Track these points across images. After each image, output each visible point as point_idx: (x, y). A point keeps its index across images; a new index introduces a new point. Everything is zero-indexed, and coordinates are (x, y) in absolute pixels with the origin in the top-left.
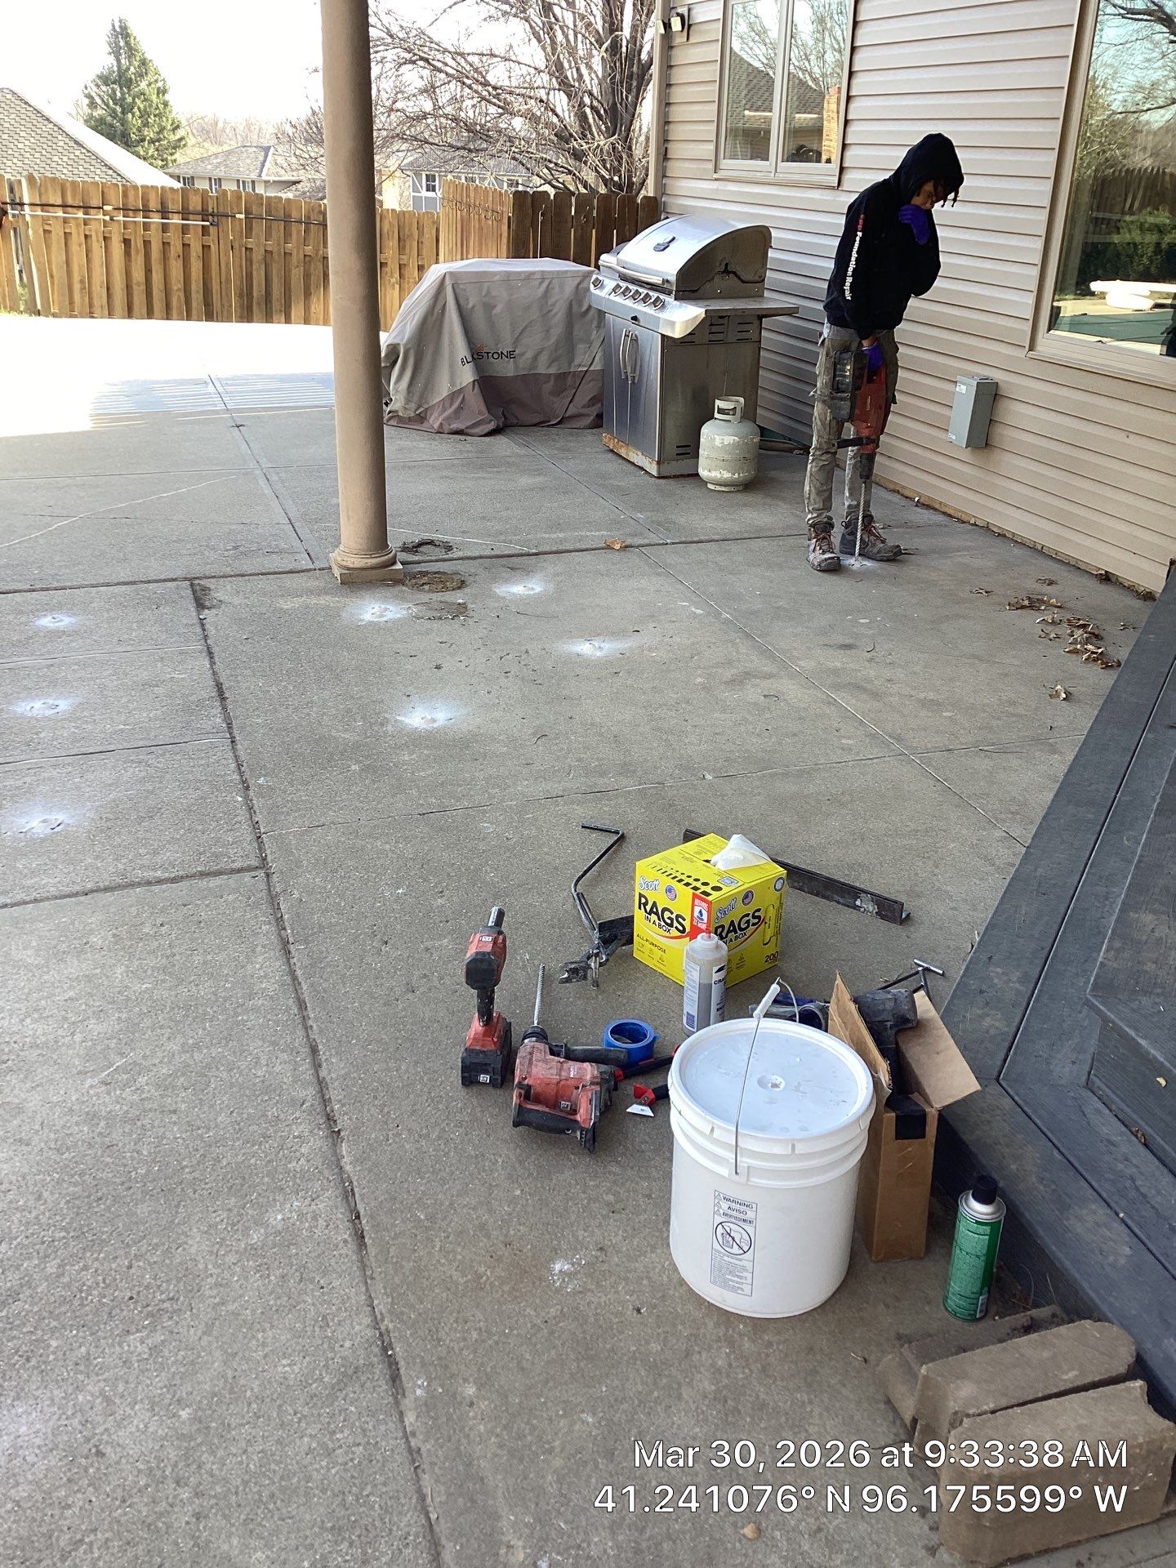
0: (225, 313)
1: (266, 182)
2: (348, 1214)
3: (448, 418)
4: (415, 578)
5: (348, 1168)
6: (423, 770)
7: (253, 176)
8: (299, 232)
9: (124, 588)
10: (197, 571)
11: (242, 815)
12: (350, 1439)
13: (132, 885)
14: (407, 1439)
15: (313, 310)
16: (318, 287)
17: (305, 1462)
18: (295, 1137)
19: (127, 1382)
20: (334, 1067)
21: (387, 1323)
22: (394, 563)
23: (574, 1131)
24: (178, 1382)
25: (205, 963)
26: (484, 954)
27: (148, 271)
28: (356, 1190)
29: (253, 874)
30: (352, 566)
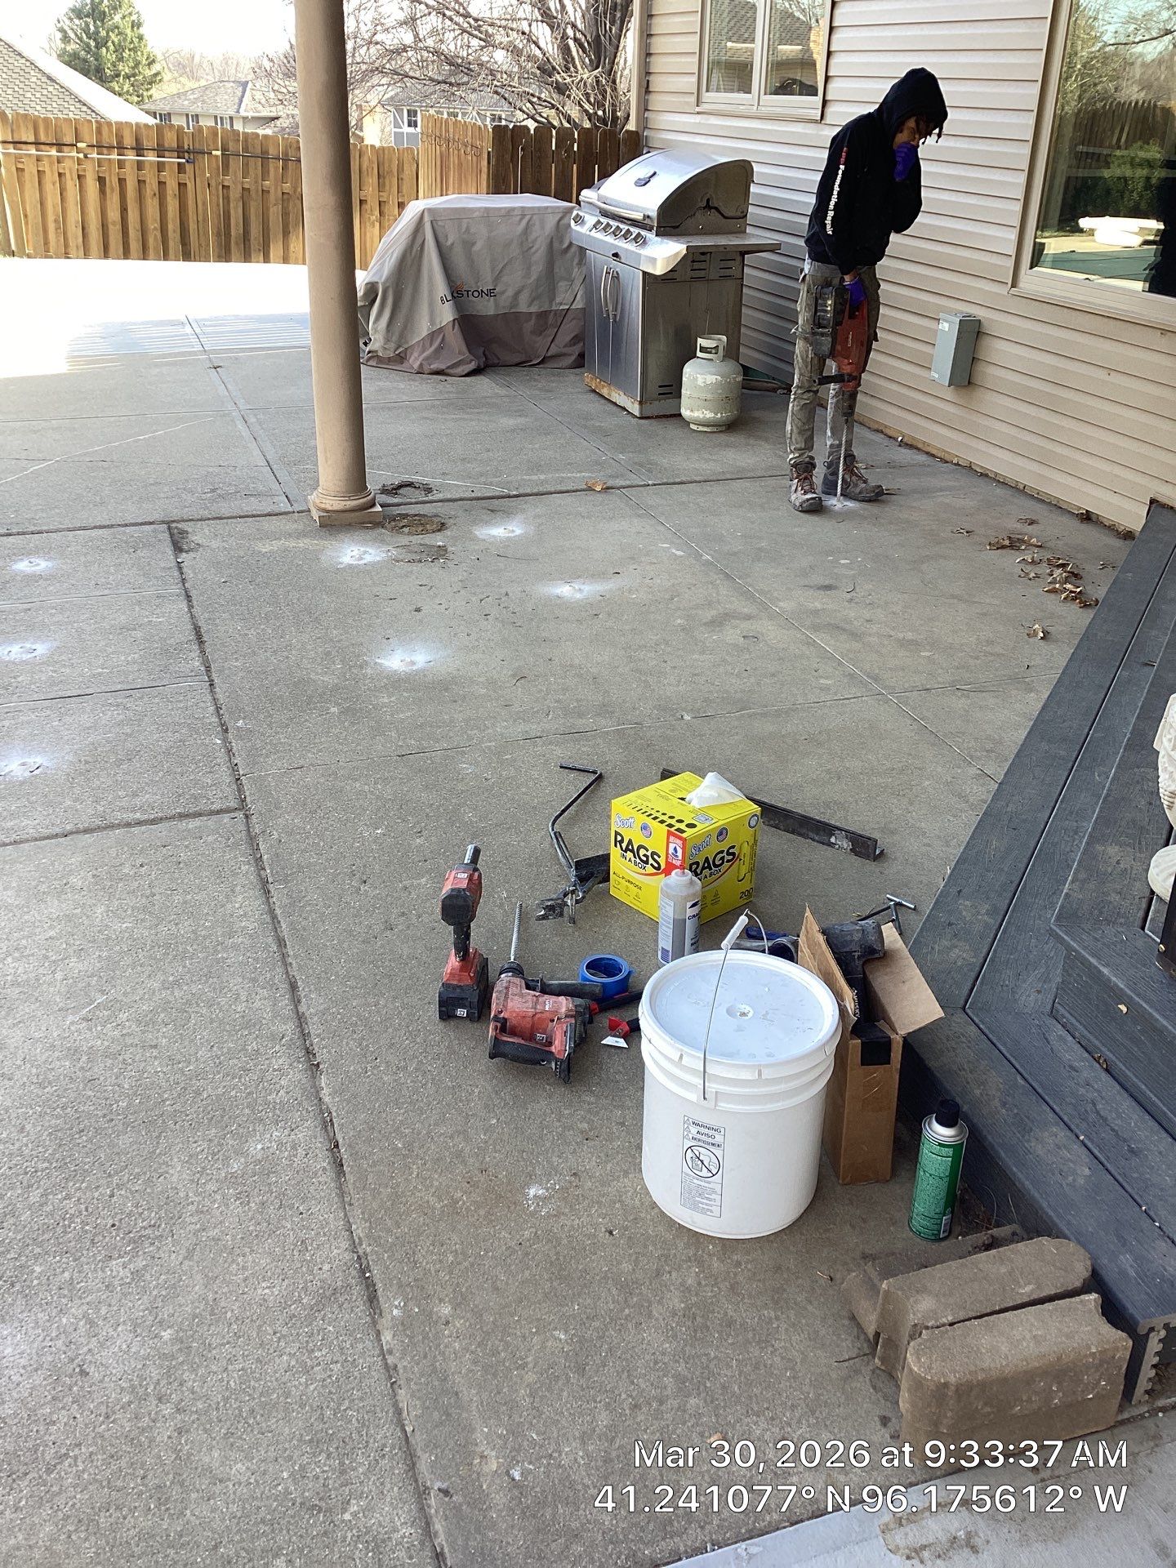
0: (203, 253)
1: (245, 119)
2: (327, 1143)
3: (427, 359)
4: (394, 520)
5: (327, 1099)
6: (402, 712)
7: (231, 112)
8: (277, 168)
9: (101, 531)
10: (176, 514)
11: (221, 756)
12: (329, 1358)
13: (112, 827)
14: (384, 1356)
15: (292, 248)
16: (297, 225)
17: (284, 1379)
18: (274, 1070)
19: (110, 1305)
20: (312, 1004)
21: (365, 1247)
22: (373, 505)
23: (549, 1062)
24: (160, 1305)
25: (185, 902)
26: (459, 890)
27: (124, 210)
28: (334, 1120)
29: (232, 815)
30: (330, 508)
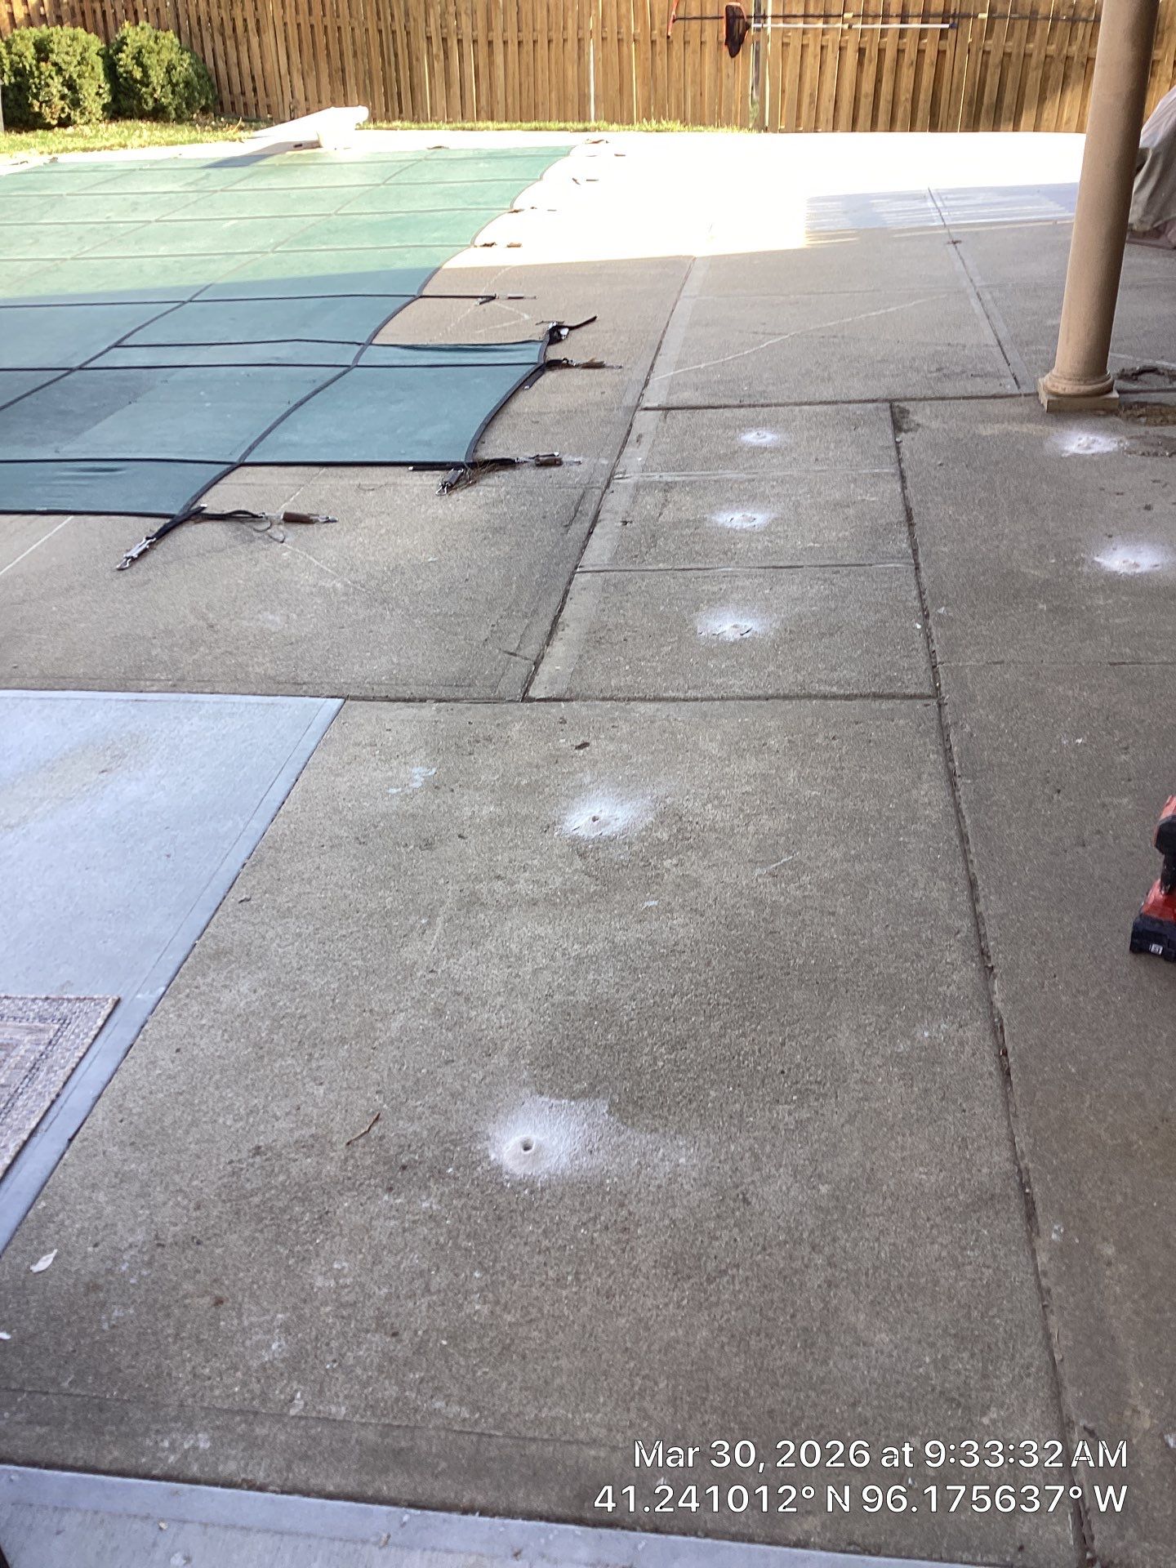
0: (950, 122)
2: (995, 1048)
4: (1132, 408)
5: (999, 1005)
6: (1119, 617)
8: (1044, 30)
9: (825, 407)
10: (898, 392)
11: (920, 643)
12: (981, 1260)
13: (810, 697)
14: (1038, 1277)
17: (934, 1267)
18: (947, 963)
19: (774, 1145)
20: (991, 905)
21: (1026, 1162)
22: (1110, 391)
24: (820, 1159)
25: (872, 781)
27: (878, 81)
28: (1005, 1028)
29: (926, 702)
30: (1062, 392)
